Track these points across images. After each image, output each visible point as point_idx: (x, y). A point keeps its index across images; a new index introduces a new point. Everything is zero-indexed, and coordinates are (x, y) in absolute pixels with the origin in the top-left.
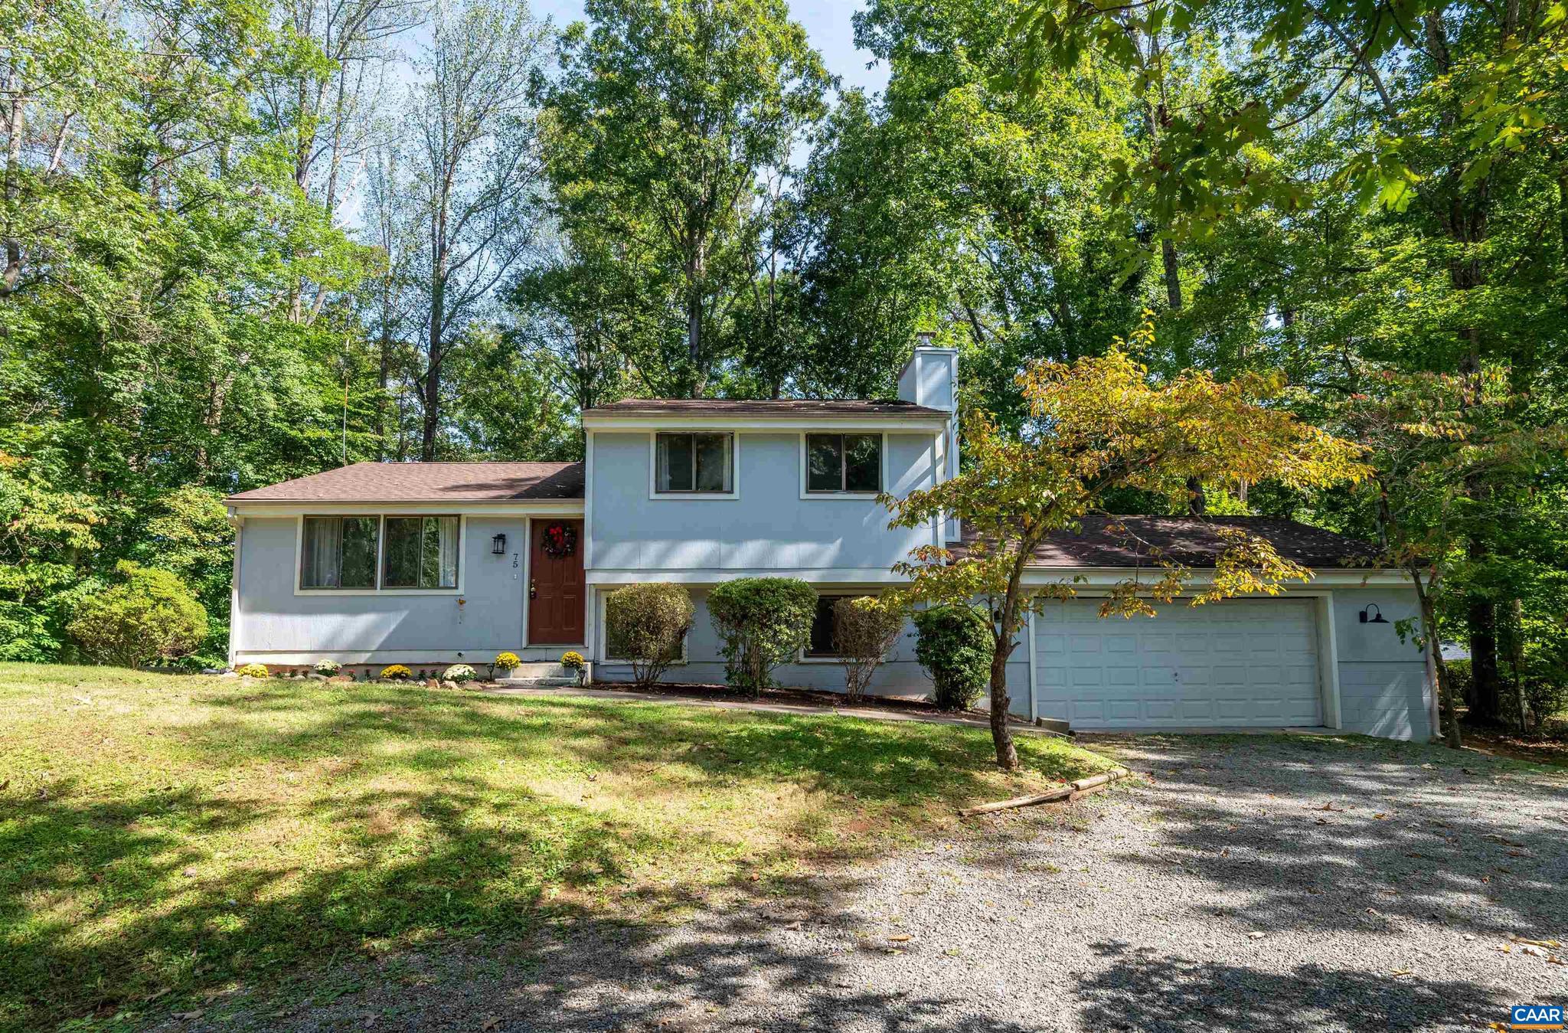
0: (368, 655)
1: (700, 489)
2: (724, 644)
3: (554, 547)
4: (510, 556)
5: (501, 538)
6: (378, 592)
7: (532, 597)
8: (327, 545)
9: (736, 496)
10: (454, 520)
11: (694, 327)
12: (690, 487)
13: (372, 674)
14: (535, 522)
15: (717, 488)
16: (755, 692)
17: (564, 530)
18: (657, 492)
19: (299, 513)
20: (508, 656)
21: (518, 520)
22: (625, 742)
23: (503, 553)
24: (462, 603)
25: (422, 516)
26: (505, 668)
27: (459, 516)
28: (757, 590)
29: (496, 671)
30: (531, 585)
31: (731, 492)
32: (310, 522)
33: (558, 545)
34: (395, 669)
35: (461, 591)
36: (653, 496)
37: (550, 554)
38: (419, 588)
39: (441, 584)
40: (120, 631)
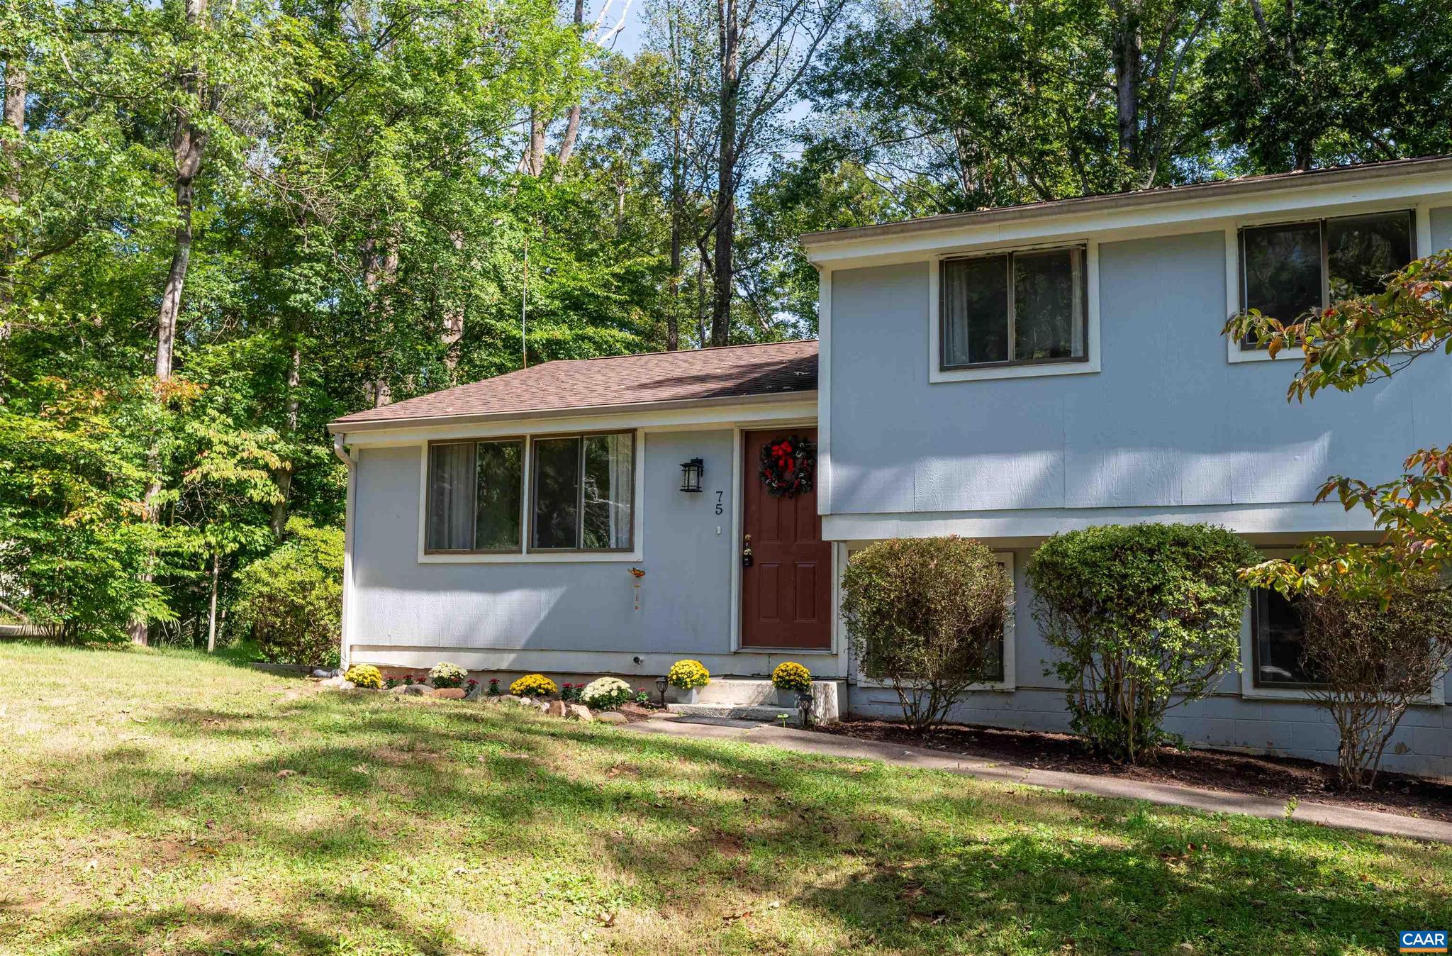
0: (512, 656)
1: (1024, 357)
2: (1065, 656)
3: (780, 477)
4: (710, 496)
5: (697, 465)
6: (524, 557)
7: (747, 563)
8: (460, 486)
9: (1094, 364)
10: (627, 440)
11: (1125, 91)
12: (1004, 355)
13: (500, 686)
14: (749, 436)
15: (1059, 354)
16: (1125, 751)
17: (795, 448)
18: (943, 369)
19: (421, 438)
20: (686, 667)
21: (723, 434)
22: (736, 841)
23: (697, 490)
24: (639, 574)
25: (582, 434)
26: (682, 687)
27: (633, 432)
28: (1118, 548)
29: (671, 691)
30: (744, 544)
31: (1085, 358)
32: (438, 451)
33: (788, 476)
34: (529, 681)
35: (637, 555)
36: (936, 376)
37: (772, 490)
38: (579, 551)
39: (613, 546)
40: (287, 613)
